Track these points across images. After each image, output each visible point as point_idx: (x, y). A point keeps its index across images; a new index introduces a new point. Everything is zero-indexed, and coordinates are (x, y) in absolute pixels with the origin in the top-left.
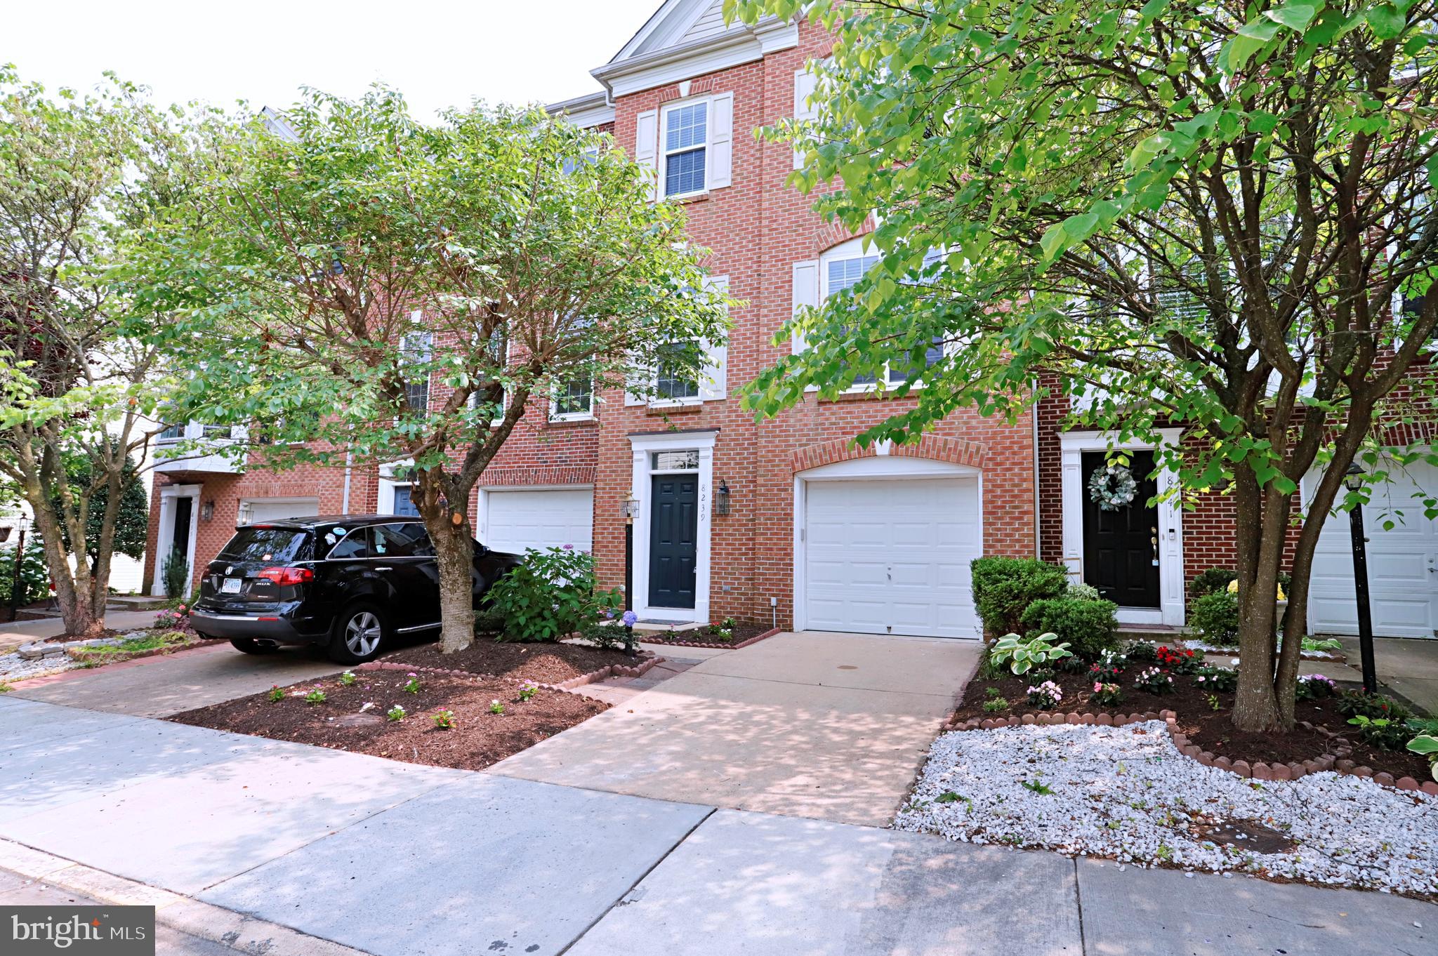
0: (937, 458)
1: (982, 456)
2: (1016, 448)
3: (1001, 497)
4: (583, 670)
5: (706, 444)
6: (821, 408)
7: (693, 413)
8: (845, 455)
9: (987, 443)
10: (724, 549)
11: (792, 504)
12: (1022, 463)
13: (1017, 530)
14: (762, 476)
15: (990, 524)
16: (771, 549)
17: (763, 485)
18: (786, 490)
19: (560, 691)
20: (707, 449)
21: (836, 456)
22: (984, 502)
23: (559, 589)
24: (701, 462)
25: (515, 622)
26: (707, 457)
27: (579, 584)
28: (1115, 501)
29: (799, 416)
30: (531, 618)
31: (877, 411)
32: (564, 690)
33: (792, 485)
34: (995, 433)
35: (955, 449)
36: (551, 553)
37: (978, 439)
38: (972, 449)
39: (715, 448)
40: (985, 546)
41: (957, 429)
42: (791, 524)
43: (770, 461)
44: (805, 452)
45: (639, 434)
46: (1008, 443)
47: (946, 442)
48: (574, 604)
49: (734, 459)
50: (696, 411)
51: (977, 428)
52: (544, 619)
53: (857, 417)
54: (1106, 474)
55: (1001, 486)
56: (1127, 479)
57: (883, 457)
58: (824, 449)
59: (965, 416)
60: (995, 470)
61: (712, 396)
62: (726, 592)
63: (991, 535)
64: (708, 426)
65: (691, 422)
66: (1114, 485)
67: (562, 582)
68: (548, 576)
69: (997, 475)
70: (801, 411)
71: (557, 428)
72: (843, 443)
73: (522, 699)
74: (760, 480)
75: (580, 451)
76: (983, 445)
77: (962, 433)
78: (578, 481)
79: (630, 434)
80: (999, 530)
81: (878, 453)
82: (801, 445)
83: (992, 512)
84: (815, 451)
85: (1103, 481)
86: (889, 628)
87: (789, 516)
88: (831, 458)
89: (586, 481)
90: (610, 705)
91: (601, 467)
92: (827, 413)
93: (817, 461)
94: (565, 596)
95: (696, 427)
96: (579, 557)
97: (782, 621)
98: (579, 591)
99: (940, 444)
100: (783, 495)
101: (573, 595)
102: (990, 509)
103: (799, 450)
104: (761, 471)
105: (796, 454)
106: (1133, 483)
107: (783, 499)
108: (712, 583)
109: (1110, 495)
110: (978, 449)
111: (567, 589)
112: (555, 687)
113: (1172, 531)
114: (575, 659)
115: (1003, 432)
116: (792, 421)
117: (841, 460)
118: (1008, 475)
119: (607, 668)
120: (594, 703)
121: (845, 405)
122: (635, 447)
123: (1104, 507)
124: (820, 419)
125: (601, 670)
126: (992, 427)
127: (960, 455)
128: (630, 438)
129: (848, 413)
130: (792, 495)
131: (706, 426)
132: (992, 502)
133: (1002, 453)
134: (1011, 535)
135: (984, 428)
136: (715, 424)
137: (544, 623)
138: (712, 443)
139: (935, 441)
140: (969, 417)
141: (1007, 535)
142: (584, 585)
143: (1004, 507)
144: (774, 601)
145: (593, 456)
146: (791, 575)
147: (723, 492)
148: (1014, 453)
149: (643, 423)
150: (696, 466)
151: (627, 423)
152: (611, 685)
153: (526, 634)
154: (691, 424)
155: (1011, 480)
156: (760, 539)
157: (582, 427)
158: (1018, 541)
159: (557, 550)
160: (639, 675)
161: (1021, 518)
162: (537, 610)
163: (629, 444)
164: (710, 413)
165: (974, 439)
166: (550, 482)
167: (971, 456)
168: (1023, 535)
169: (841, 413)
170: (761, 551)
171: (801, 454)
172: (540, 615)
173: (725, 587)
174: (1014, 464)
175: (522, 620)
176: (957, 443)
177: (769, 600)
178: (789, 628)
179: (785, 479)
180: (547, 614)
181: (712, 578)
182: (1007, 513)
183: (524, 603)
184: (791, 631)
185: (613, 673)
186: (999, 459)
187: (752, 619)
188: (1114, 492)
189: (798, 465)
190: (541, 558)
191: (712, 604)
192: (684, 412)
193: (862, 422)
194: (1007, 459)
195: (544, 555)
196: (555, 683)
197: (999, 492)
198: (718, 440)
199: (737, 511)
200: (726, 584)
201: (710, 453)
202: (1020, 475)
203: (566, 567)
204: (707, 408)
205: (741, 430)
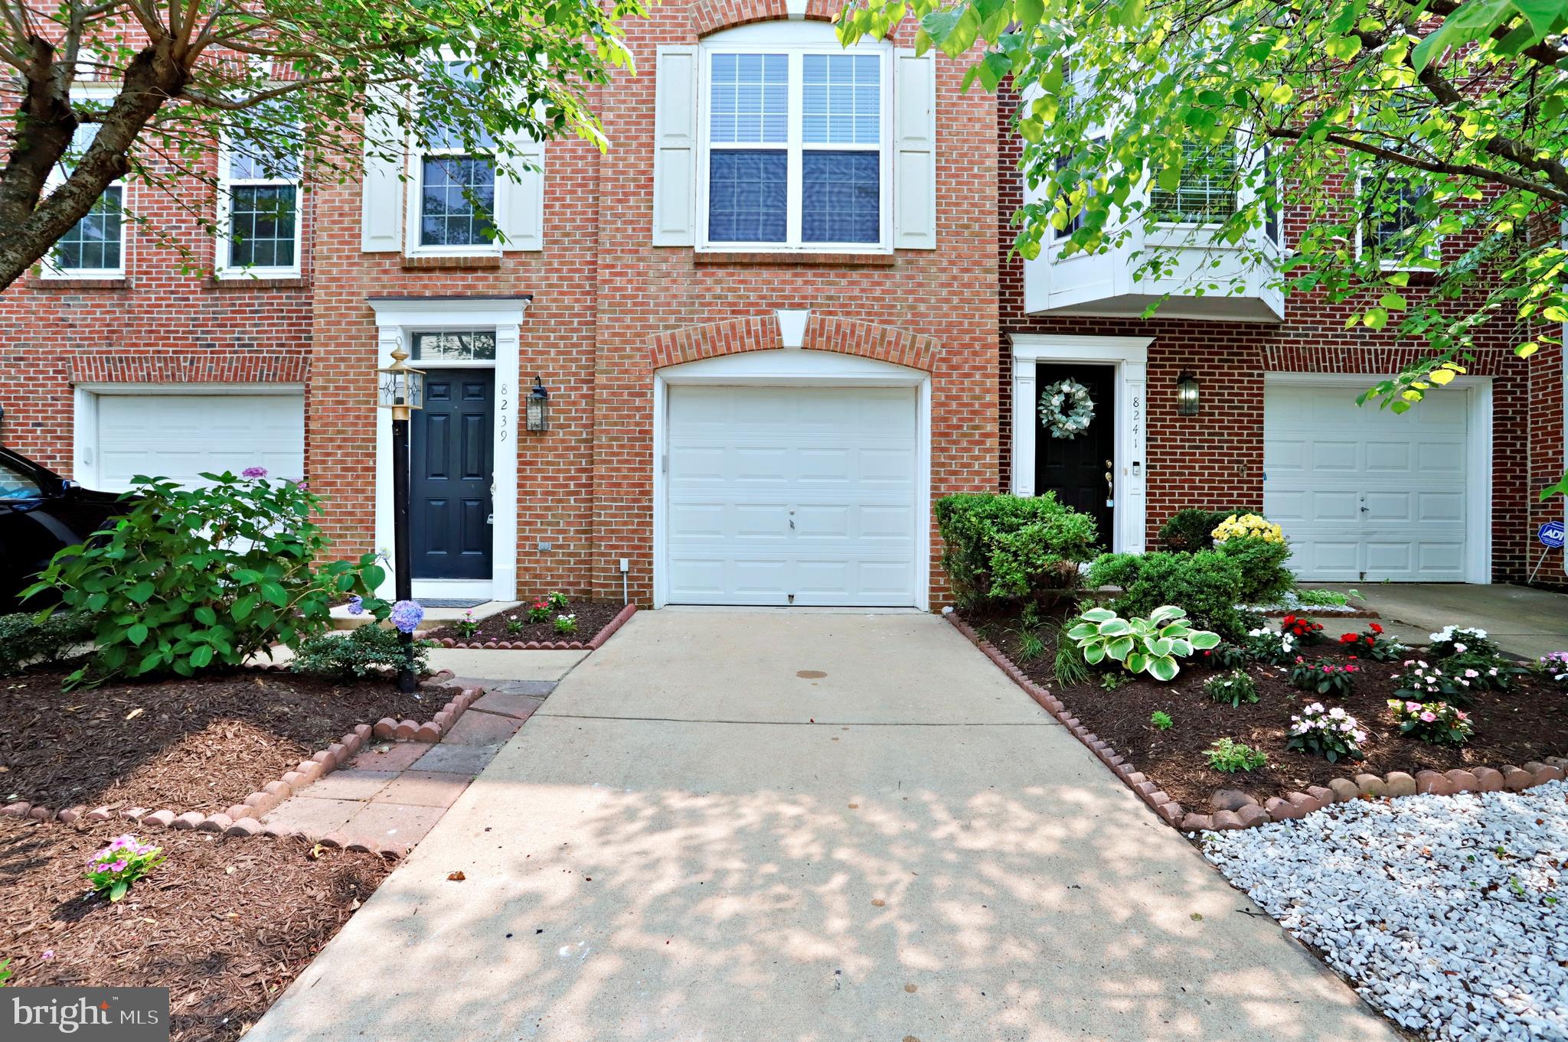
0: (871, 357)
1: (933, 355)
2: (977, 346)
3: (957, 412)
4: (304, 742)
5: (507, 321)
6: (700, 274)
7: (485, 269)
8: (736, 345)
9: (940, 337)
10: (539, 485)
11: (650, 417)
12: (984, 368)
13: (977, 458)
14: (602, 372)
15: (943, 450)
16: (619, 485)
17: (604, 387)
18: (643, 392)
19: (239, 833)
20: (511, 327)
21: (721, 346)
22: (933, 419)
23: (234, 558)
24: (500, 350)
25: (118, 637)
26: (511, 341)
27: (286, 550)
28: (1071, 426)
29: (664, 282)
30: (163, 627)
31: (784, 282)
32: (251, 825)
33: (651, 387)
34: (950, 324)
35: (897, 344)
36: (210, 485)
37: (928, 331)
38: (920, 344)
39: (524, 328)
40: (933, 480)
41: (899, 315)
42: (650, 447)
43: (616, 350)
44: (673, 337)
45: (390, 297)
46: (967, 338)
47: (884, 332)
48: (273, 592)
49: (555, 345)
50: (491, 266)
51: (927, 315)
52: (198, 626)
53: (755, 290)
54: (1060, 392)
55: (958, 398)
56: (1084, 399)
57: (792, 349)
58: (704, 334)
59: (911, 298)
60: (949, 375)
61: (518, 245)
62: (543, 553)
63: (943, 465)
64: (512, 292)
65: (481, 283)
66: (1068, 407)
67: (242, 546)
68: (206, 534)
69: (952, 382)
70: (668, 275)
71: (231, 289)
72: (733, 327)
73: (103, 896)
74: (601, 379)
75: (276, 331)
76: (934, 340)
77: (907, 322)
78: (275, 378)
79: (372, 298)
80: (953, 458)
81: (786, 344)
82: (666, 327)
83: (942, 433)
84: (688, 337)
85: (1057, 401)
86: (791, 597)
87: (646, 435)
88: (714, 348)
89: (289, 378)
90: (391, 857)
91: (318, 351)
92: (709, 281)
93: (692, 353)
94: (251, 576)
95: (491, 292)
96: (281, 493)
97: (637, 593)
98: (283, 560)
99: (876, 334)
100: (638, 402)
101: (270, 572)
102: (942, 429)
103: (665, 335)
104: (602, 364)
105: (658, 339)
106: (1090, 404)
107: (638, 409)
108: (520, 538)
109: (1064, 418)
110: (928, 345)
111: (254, 560)
112: (222, 820)
113: (1136, 464)
114: (281, 718)
115: (961, 323)
116: (653, 289)
117: (729, 353)
118: (967, 382)
119: (363, 728)
120: (347, 861)
121: (737, 270)
122: (381, 320)
123: (1056, 434)
124: (697, 290)
125: (349, 738)
126: (946, 315)
127: (903, 352)
128: (374, 304)
129: (741, 282)
130: (652, 401)
131: (507, 292)
132: (945, 419)
133: (960, 353)
134: (968, 465)
135: (936, 316)
136: (522, 288)
137: (195, 636)
138: (518, 318)
139: (869, 330)
140: (916, 300)
141: (964, 465)
142: (295, 550)
143: (960, 427)
144: (624, 564)
145: (302, 337)
146: (650, 524)
147: (537, 394)
148: (975, 353)
149: (394, 280)
150: (492, 355)
151: (366, 279)
152: (377, 774)
153: (149, 663)
154: (481, 286)
155: (971, 390)
156: (601, 470)
157: (279, 289)
158: (978, 473)
159: (228, 478)
160: (437, 739)
161: (983, 443)
162: (177, 610)
163: (371, 314)
164: (515, 271)
165: (922, 331)
166: (220, 379)
167: (918, 354)
168: (984, 465)
169: (730, 282)
170: (602, 489)
171: (666, 340)
172: (188, 619)
173: (542, 545)
174: (975, 368)
175: (138, 634)
176: (899, 335)
177: (618, 562)
178: (647, 604)
179: (640, 378)
180: (204, 615)
181: (519, 531)
182: (964, 435)
183: (141, 593)
184: (650, 608)
185: (376, 737)
186: (955, 360)
187: (589, 592)
188: (1068, 416)
189: (662, 358)
190: (181, 496)
191: (521, 571)
192: (468, 267)
193: (763, 297)
194: (966, 361)
195: (190, 489)
196: (226, 801)
197: (954, 406)
198: (528, 313)
199: (561, 426)
200: (543, 539)
201: (516, 334)
202: (983, 383)
203: (248, 513)
204: (510, 263)
205: (567, 300)
